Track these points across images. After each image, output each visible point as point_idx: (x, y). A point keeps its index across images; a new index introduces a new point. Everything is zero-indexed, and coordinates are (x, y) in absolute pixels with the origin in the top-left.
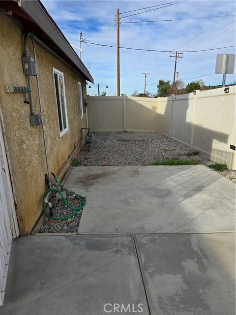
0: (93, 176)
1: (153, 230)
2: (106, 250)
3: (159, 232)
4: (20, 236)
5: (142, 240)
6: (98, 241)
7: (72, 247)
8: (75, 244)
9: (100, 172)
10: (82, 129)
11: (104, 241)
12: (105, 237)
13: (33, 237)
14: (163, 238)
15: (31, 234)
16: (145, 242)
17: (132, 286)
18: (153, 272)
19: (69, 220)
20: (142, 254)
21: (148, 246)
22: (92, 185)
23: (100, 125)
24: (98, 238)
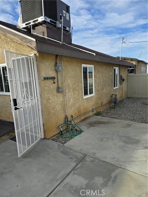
0: (100, 122)
1: (99, 157)
2: (67, 155)
3: (102, 159)
4: (44, 138)
5: (87, 159)
6: (68, 151)
7: (56, 149)
8: (59, 148)
9: (106, 121)
10: (113, 95)
11: (70, 152)
12: (72, 151)
13: (48, 140)
14: (100, 162)
15: (48, 139)
16: (88, 160)
17: (62, 173)
18: (76, 173)
19: (67, 139)
20: (80, 164)
21: (87, 162)
22: (94, 126)
23: (135, 93)
24: (69, 150)
